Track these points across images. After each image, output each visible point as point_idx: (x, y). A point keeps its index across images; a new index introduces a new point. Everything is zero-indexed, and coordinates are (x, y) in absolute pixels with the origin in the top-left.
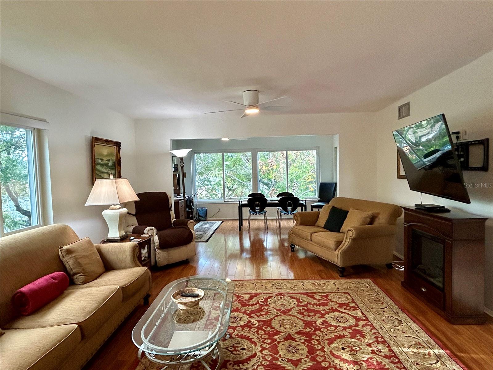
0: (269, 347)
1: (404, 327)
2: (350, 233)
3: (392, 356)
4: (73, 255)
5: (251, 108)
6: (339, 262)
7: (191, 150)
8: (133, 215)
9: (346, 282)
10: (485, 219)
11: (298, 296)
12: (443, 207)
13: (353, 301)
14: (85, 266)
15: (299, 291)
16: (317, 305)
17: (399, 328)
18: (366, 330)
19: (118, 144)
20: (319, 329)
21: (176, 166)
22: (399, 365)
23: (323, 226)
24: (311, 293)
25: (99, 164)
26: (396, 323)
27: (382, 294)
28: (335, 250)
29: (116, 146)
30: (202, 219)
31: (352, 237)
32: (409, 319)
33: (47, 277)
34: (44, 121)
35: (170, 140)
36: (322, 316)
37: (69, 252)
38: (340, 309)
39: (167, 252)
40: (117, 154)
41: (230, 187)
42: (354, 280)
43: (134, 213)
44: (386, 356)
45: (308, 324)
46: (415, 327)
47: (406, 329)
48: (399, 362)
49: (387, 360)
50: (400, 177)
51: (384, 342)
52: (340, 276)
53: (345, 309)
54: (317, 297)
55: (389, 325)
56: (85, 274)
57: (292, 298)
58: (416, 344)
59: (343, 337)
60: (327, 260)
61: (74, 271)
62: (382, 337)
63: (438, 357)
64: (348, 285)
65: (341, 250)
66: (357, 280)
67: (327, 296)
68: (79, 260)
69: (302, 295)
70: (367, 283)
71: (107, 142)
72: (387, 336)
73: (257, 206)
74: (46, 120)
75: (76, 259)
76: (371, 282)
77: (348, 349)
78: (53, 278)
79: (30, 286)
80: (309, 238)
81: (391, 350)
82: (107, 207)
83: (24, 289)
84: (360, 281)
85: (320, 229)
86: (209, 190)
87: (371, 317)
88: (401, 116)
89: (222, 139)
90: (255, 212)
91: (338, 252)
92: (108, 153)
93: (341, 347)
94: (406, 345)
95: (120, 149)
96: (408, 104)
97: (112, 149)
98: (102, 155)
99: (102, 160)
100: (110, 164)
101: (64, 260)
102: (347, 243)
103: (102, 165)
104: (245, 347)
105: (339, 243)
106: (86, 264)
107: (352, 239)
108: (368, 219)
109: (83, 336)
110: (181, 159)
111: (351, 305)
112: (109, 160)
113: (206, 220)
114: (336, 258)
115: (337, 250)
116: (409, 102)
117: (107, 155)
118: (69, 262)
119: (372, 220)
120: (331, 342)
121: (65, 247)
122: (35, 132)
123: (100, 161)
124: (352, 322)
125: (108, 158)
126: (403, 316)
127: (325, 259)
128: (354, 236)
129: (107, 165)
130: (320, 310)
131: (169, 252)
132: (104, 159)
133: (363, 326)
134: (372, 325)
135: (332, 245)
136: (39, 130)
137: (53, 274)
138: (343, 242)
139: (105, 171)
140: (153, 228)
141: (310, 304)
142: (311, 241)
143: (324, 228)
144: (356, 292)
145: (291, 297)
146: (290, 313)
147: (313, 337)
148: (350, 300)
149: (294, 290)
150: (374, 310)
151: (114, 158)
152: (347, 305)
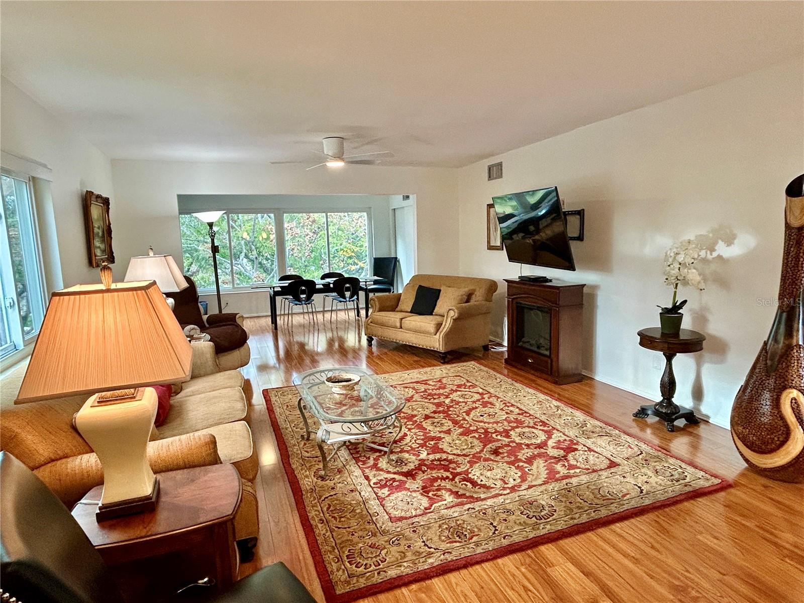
0: (415, 427)
1: (523, 393)
2: (452, 313)
3: (523, 413)
5: (336, 160)
6: (441, 347)
9: (452, 367)
10: (584, 285)
11: (411, 385)
12: (545, 277)
13: (468, 381)
15: (409, 382)
16: (436, 390)
17: (519, 394)
18: (493, 400)
19: (106, 201)
20: (452, 406)
22: (531, 417)
23: (409, 310)
24: (423, 381)
26: (515, 391)
27: (492, 372)
28: (436, 335)
29: (103, 204)
31: (454, 318)
32: (524, 387)
34: (46, 166)
35: (177, 195)
36: (447, 397)
38: (459, 389)
40: (105, 217)
42: (459, 364)
44: (519, 414)
45: (438, 405)
46: (531, 391)
47: (525, 394)
48: (530, 415)
49: (521, 416)
50: (491, 248)
51: (512, 405)
52: (441, 363)
53: (465, 388)
54: (430, 382)
55: (510, 394)
57: (406, 387)
58: (538, 402)
59: (476, 408)
60: (425, 347)
62: (509, 403)
63: (558, 407)
64: (454, 369)
65: (442, 333)
66: (461, 364)
67: (440, 381)
69: (415, 384)
70: (471, 365)
71: (98, 198)
72: (512, 401)
73: (303, 292)
76: (476, 364)
77: (486, 415)
80: (398, 325)
81: (521, 409)
84: (465, 364)
85: (407, 314)
87: (492, 391)
88: (492, 177)
90: (299, 302)
91: (440, 336)
92: (97, 215)
93: (479, 415)
94: (531, 404)
95: (108, 208)
96: (500, 164)
98: (94, 219)
100: (100, 233)
102: (447, 325)
105: (439, 326)
107: (453, 319)
108: (464, 296)
110: (211, 225)
111: (469, 384)
112: (99, 227)
114: (436, 343)
115: (438, 334)
116: (502, 162)
117: (97, 220)
119: (469, 297)
120: (468, 413)
122: (32, 184)
124: (477, 397)
125: (98, 224)
126: (518, 386)
127: (421, 346)
128: (456, 315)
129: (98, 235)
130: (441, 392)
132: (95, 225)
133: (489, 398)
134: (495, 396)
135: (431, 328)
138: (444, 324)
139: (98, 244)
141: (429, 390)
142: (401, 328)
143: (411, 312)
144: (467, 373)
145: (404, 387)
146: (414, 399)
147: (450, 413)
148: (465, 381)
149: (403, 381)
150: (492, 385)
151: (102, 224)
152: (464, 384)
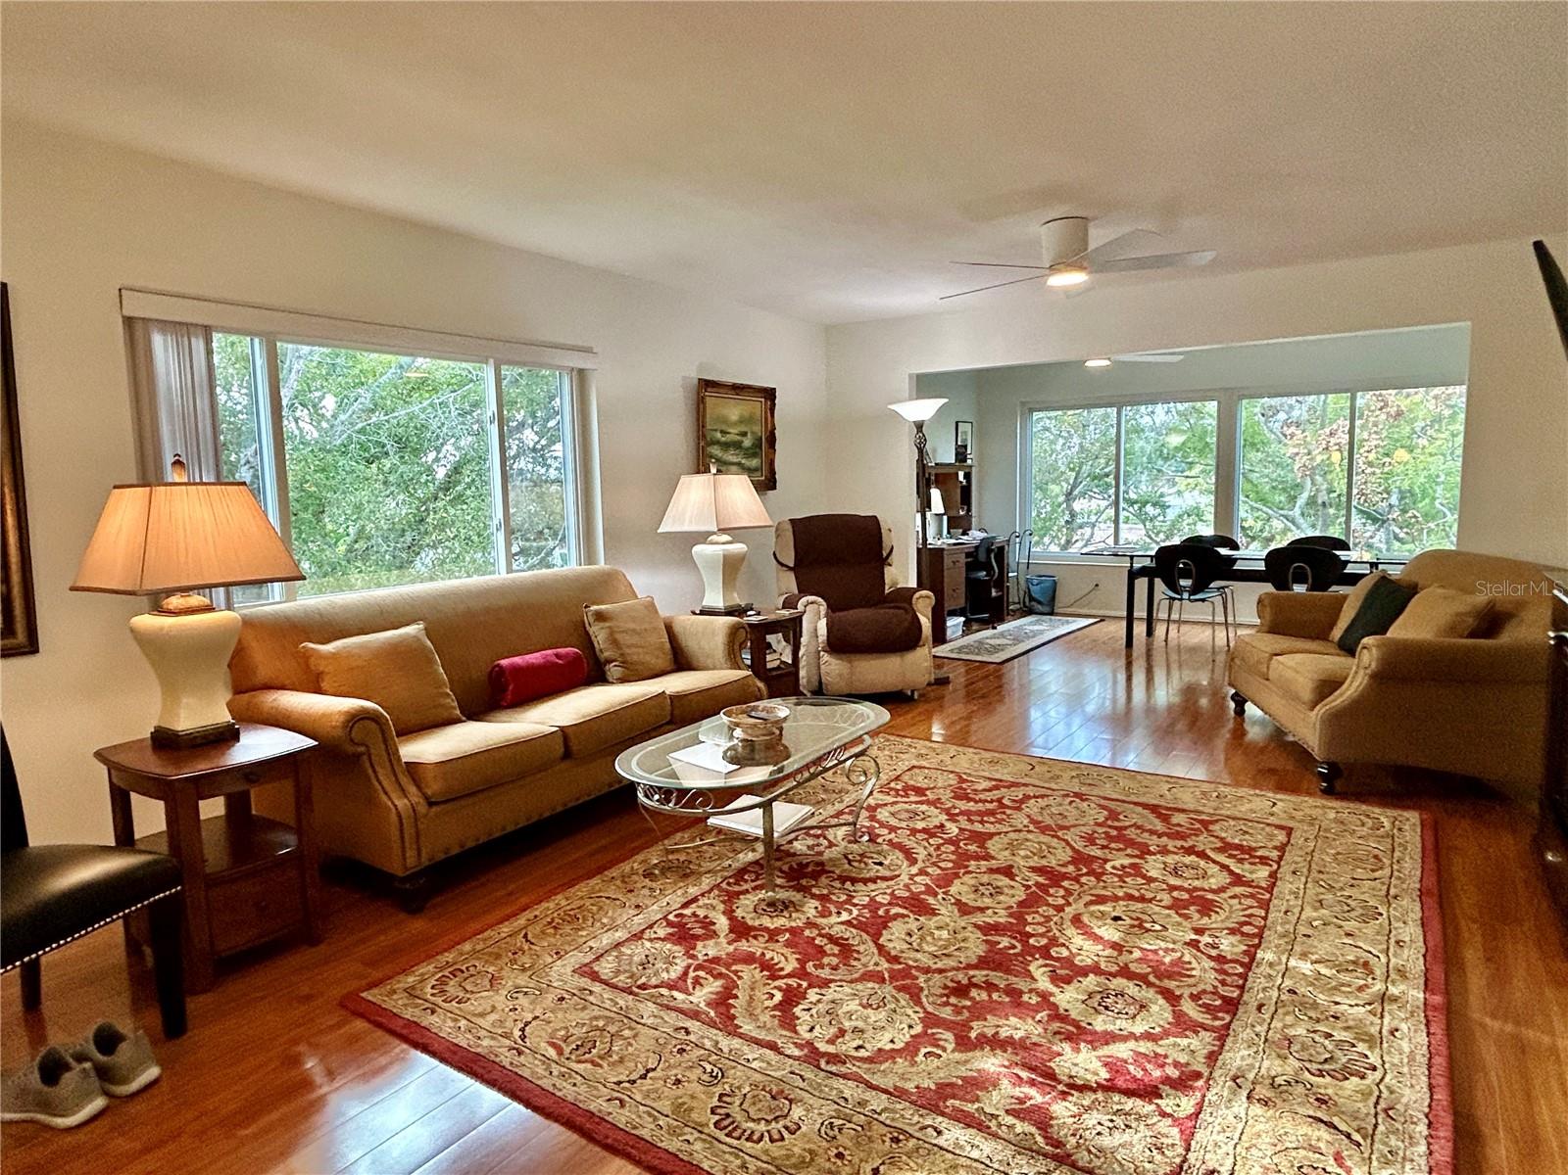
0: (939, 874)
3: (1233, 961)
4: (607, 624)
6: (1317, 744)
7: (946, 400)
8: (790, 569)
13: (1279, 846)
14: (627, 651)
15: (1139, 799)
16: (1154, 835)
17: (1348, 923)
19: (770, 394)
21: (962, 450)
23: (1337, 640)
24: (1169, 809)
25: (718, 443)
26: (1352, 914)
28: (1312, 708)
29: (764, 398)
30: (1040, 608)
32: (1414, 916)
33: (549, 652)
34: (588, 350)
35: (910, 376)
36: (1141, 856)
37: (600, 617)
38: (1210, 853)
39: (850, 662)
40: (766, 419)
41: (1251, 528)
43: (792, 565)
44: (1217, 958)
45: (1081, 860)
46: (1409, 933)
47: (1363, 931)
48: (1242, 974)
49: (1211, 964)
52: (1322, 791)
53: (1230, 856)
54: (1180, 818)
56: (625, 664)
60: (1296, 739)
61: (606, 654)
62: (1258, 928)
65: (1329, 707)
67: (1209, 823)
68: (618, 636)
69: (1139, 809)
70: (1392, 820)
71: (738, 389)
72: (1278, 929)
73: (1185, 574)
74: (591, 348)
75: (612, 633)
78: (557, 656)
79: (517, 660)
80: (1264, 670)
82: (703, 537)
83: (504, 662)
86: (1157, 534)
89: (1088, 364)
90: (1177, 593)
91: (1319, 712)
92: (741, 417)
95: (773, 405)
97: (756, 406)
98: (725, 421)
99: (723, 432)
100: (747, 442)
101: (592, 630)
102: (1351, 689)
103: (726, 446)
104: (886, 862)
105: (1327, 690)
106: (629, 647)
109: (567, 754)
110: (919, 426)
112: (744, 434)
113: (1052, 613)
114: (1312, 732)
115: (1318, 706)
117: (741, 421)
118: (599, 635)
121: (594, 608)
122: (575, 373)
123: (719, 435)
124: (1213, 882)
125: (743, 428)
126: (1404, 907)
127: (1291, 735)
129: (737, 445)
130: (1150, 843)
131: (856, 663)
132: (731, 431)
136: (581, 372)
137: (559, 650)
138: (1344, 685)
139: (735, 459)
140: (820, 599)
141: (1141, 828)
142: (1268, 679)
143: (1340, 644)
145: (1099, 805)
146: (1061, 833)
148: (1274, 843)
151: (757, 429)
